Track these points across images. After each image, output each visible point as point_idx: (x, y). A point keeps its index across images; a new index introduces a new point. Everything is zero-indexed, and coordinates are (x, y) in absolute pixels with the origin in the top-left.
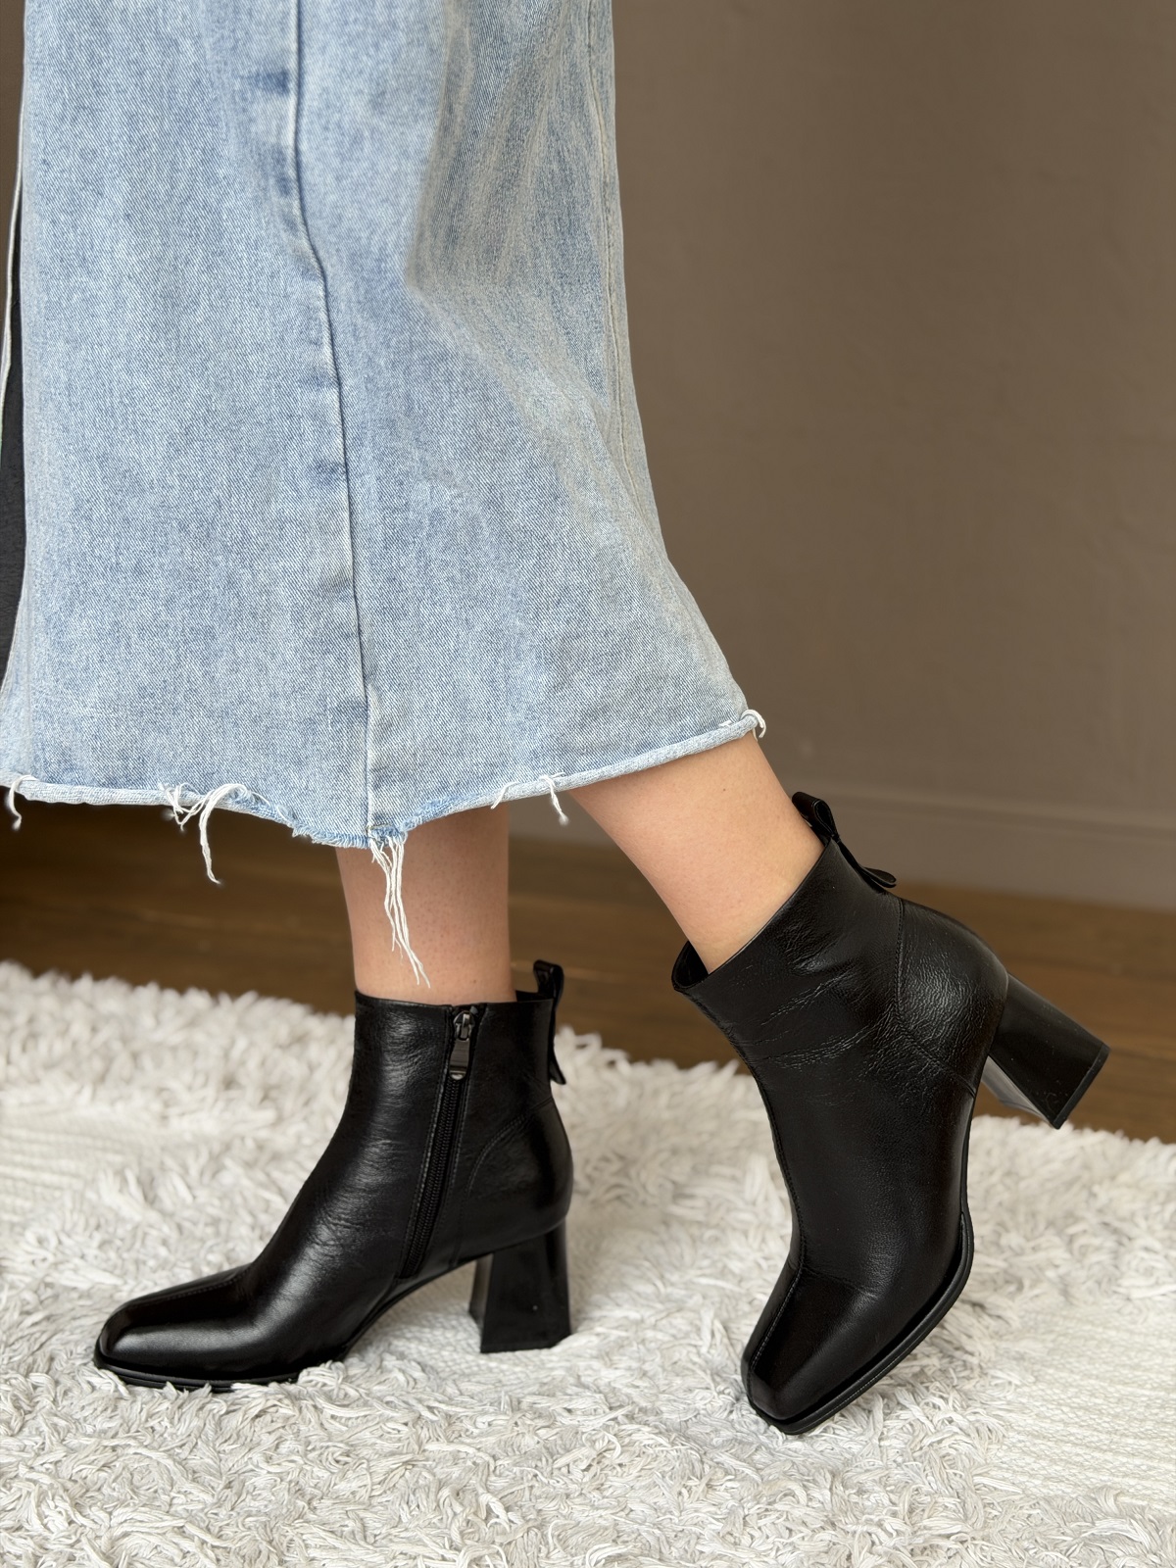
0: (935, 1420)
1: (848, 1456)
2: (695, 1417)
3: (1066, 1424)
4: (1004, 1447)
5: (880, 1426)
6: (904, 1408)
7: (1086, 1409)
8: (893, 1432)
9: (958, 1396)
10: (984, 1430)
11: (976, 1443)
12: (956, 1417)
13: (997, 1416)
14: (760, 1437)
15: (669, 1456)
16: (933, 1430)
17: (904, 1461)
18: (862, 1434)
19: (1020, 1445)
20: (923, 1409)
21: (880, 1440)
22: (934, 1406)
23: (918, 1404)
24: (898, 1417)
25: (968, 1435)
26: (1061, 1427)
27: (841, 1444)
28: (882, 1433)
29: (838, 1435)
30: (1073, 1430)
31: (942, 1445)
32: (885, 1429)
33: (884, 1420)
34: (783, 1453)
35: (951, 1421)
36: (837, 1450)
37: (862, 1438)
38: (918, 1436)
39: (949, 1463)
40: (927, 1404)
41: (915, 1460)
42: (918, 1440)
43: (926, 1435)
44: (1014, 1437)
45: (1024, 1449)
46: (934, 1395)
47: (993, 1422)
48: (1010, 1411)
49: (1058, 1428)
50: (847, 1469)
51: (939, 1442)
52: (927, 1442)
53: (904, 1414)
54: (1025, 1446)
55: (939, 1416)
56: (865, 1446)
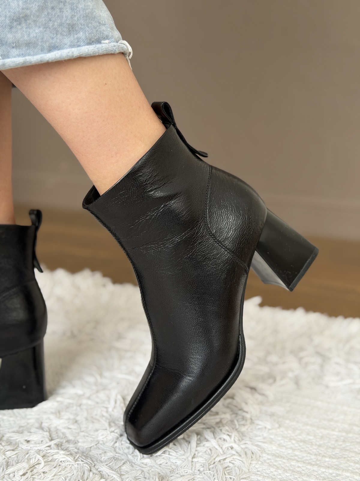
0: (224, 447)
1: (174, 467)
2: (96, 445)
3: (294, 450)
4: (260, 463)
5: (193, 451)
6: (207, 441)
7: (304, 442)
8: (200, 454)
9: (237, 434)
10: (249, 453)
11: (244, 460)
12: (235, 446)
13: (257, 446)
14: (129, 456)
15: (73, 467)
16: (222, 453)
17: (204, 471)
18: (184, 455)
19: (268, 461)
20: (218, 441)
21: (193, 458)
22: (224, 440)
23: (215, 438)
24: (204, 445)
25: (240, 456)
26: (290, 451)
27: (171, 460)
28: (195, 454)
29: (171, 455)
30: (297, 453)
31: (226, 461)
32: (196, 452)
33: (197, 447)
34: (139, 466)
35: (232, 448)
36: (169, 463)
37: (183, 457)
38: (213, 456)
39: (228, 471)
40: (220, 439)
41: (209, 470)
42: (213, 458)
43: (218, 456)
44: (265, 456)
45: (271, 464)
46: (224, 434)
47: (255, 449)
48: (264, 442)
49: (289, 452)
50: (172, 475)
51: (224, 459)
52: (218, 459)
53: (207, 444)
54: (271, 462)
55: (226, 445)
56: (184, 461)
